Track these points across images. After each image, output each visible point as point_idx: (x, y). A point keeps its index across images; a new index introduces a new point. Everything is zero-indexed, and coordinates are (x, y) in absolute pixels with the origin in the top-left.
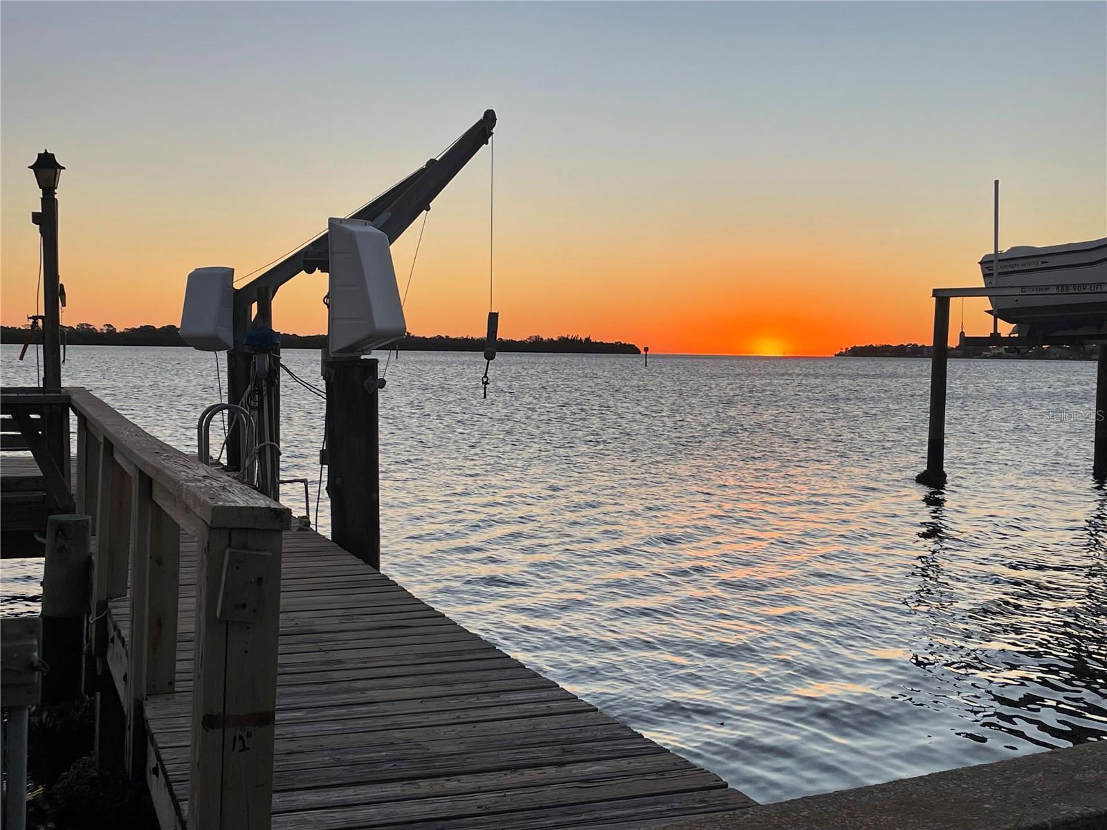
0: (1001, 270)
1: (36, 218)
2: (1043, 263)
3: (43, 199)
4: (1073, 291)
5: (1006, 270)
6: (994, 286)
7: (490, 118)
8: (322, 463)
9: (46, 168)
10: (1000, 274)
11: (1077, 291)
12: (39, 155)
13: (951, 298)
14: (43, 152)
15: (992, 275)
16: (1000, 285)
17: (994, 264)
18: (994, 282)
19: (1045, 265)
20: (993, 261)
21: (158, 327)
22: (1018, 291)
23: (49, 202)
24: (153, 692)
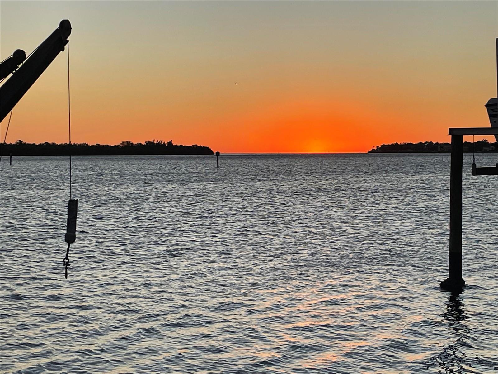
15: (496, 115)
20: (497, 104)
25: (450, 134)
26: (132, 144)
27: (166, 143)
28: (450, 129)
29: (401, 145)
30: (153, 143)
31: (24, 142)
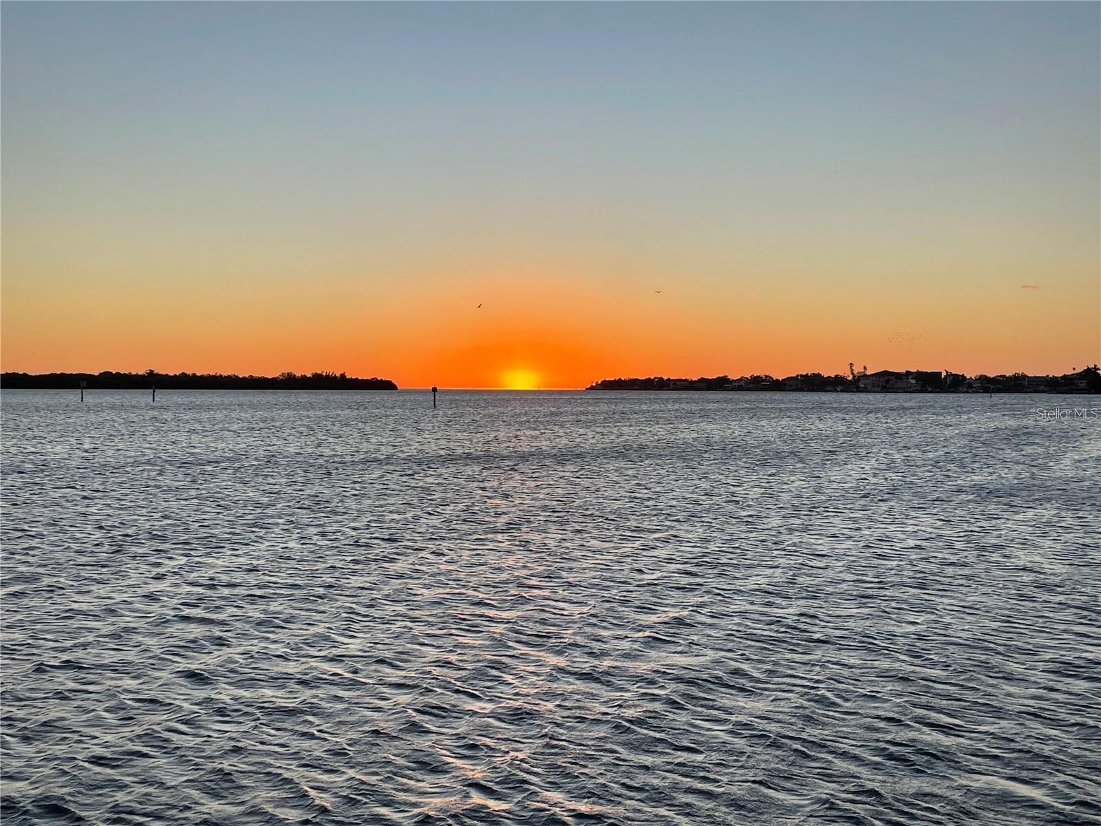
26: (294, 375)
27: (338, 375)
29: (625, 381)
30: (321, 375)
31: (156, 371)
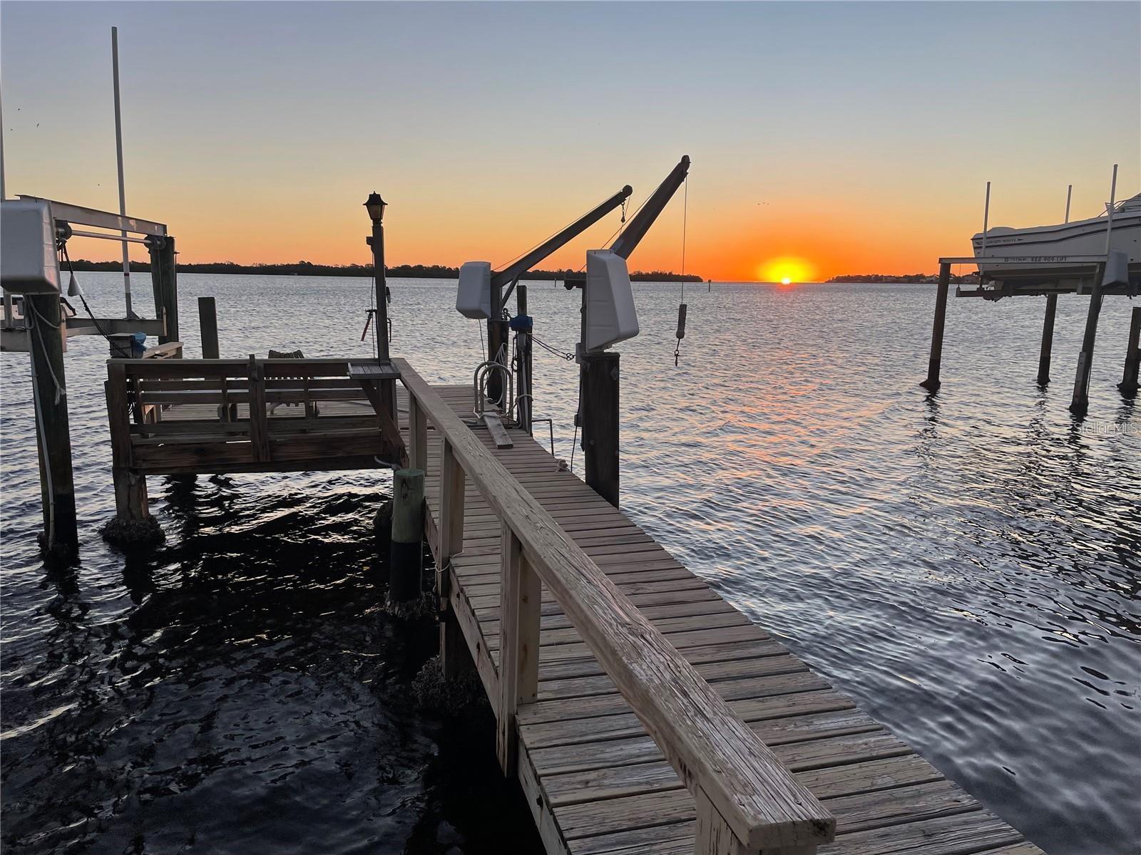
0: (987, 245)
1: (369, 240)
2: (1019, 240)
3: (373, 227)
4: (1044, 261)
5: (991, 244)
6: (982, 256)
7: (685, 162)
8: (577, 424)
9: (375, 204)
10: (987, 247)
11: (1046, 261)
12: (370, 195)
13: (952, 265)
14: (372, 193)
15: (981, 247)
16: (986, 256)
17: (983, 240)
18: (983, 252)
19: (1020, 242)
20: (982, 238)
21: (412, 266)
22: (1003, 261)
23: (377, 228)
24: (521, 704)
25: (939, 263)
28: (940, 259)
